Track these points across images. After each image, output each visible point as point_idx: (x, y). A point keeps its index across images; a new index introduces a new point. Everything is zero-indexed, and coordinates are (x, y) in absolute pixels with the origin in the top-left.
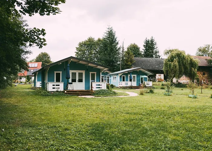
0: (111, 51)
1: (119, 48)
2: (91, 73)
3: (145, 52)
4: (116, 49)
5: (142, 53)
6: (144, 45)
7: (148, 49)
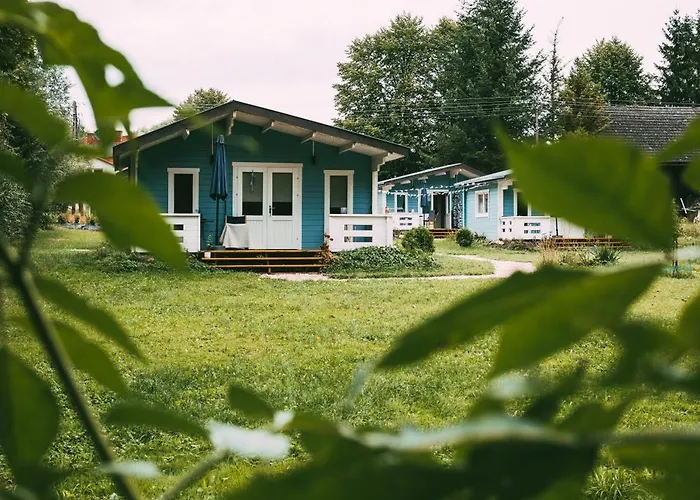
0: (495, 80)
1: (534, 63)
2: (328, 174)
3: (668, 80)
4: (518, 66)
5: (654, 85)
6: (666, 47)
7: (685, 67)
